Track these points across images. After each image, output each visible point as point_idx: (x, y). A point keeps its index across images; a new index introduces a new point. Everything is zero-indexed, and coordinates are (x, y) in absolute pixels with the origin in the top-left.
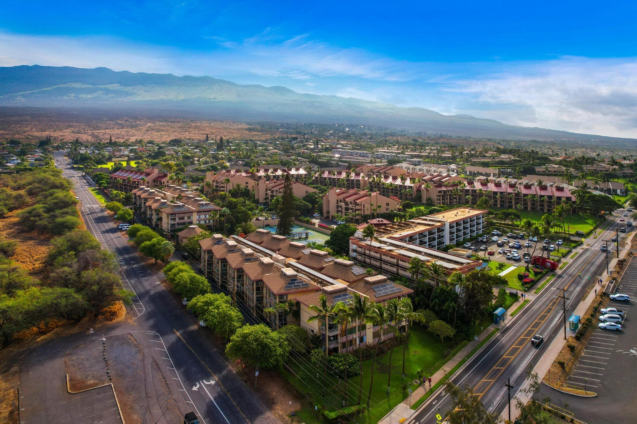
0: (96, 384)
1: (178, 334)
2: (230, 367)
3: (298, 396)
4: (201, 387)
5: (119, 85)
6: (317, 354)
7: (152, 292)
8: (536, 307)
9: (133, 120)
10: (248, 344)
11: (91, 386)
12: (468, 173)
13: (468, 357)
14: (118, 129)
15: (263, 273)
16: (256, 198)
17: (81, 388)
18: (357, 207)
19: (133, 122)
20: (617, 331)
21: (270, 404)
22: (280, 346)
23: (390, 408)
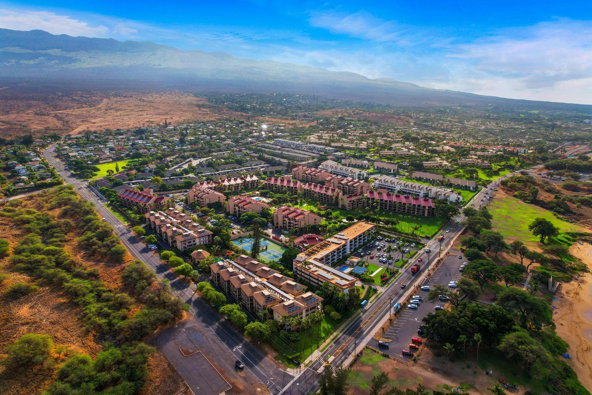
0: (194, 352)
1: (217, 324)
2: (246, 339)
3: (276, 350)
4: (236, 349)
5: (60, 50)
6: (282, 333)
7: (193, 300)
8: (384, 296)
9: (88, 96)
10: (255, 332)
11: (192, 353)
12: (376, 168)
13: (346, 327)
14: (78, 108)
15: (253, 292)
16: (227, 211)
17: (189, 354)
18: (296, 223)
19: (89, 97)
20: (415, 309)
21: (266, 354)
22: (267, 331)
23: (312, 352)
